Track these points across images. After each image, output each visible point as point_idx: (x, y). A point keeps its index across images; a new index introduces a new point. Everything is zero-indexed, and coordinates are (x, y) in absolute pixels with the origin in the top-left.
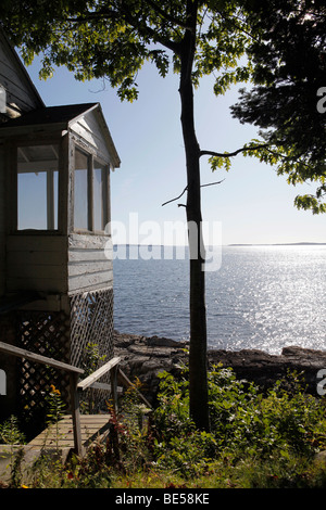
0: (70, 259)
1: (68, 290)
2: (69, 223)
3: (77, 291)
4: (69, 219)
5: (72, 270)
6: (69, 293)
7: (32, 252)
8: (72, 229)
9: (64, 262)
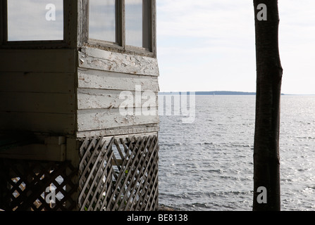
0: (81, 84)
1: (76, 130)
2: (80, 30)
3: (93, 134)
4: (80, 24)
5: (83, 101)
6: (79, 135)
7: (26, 73)
8: (86, 40)
9: (71, 87)
